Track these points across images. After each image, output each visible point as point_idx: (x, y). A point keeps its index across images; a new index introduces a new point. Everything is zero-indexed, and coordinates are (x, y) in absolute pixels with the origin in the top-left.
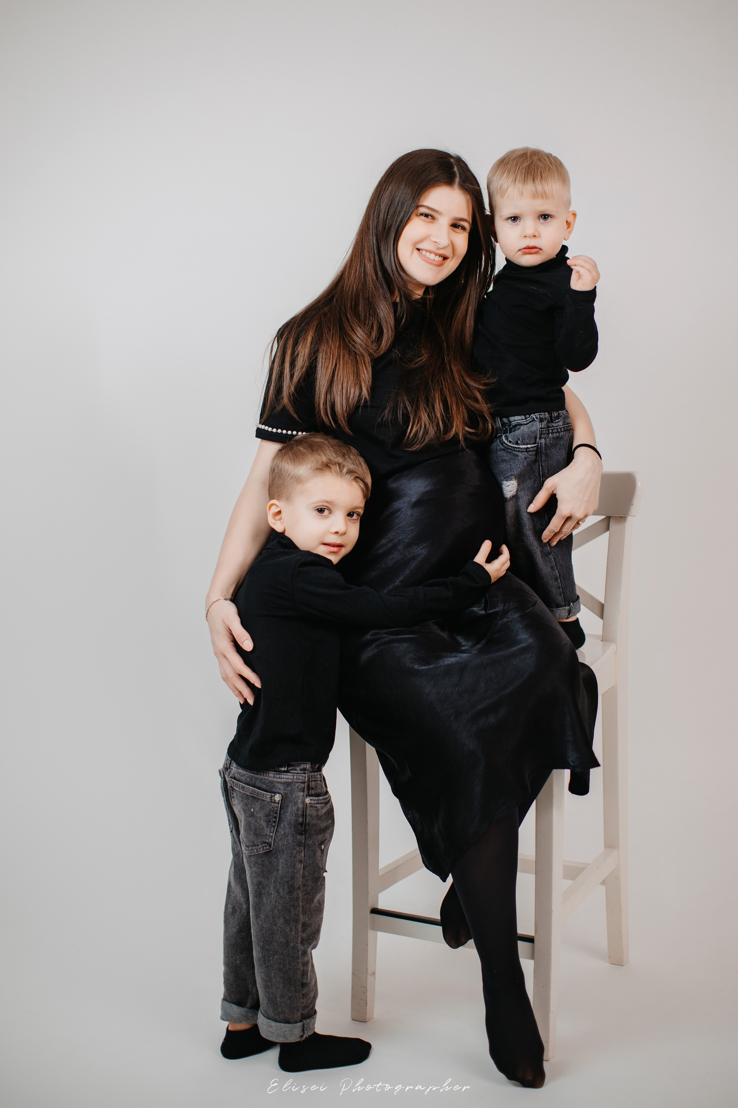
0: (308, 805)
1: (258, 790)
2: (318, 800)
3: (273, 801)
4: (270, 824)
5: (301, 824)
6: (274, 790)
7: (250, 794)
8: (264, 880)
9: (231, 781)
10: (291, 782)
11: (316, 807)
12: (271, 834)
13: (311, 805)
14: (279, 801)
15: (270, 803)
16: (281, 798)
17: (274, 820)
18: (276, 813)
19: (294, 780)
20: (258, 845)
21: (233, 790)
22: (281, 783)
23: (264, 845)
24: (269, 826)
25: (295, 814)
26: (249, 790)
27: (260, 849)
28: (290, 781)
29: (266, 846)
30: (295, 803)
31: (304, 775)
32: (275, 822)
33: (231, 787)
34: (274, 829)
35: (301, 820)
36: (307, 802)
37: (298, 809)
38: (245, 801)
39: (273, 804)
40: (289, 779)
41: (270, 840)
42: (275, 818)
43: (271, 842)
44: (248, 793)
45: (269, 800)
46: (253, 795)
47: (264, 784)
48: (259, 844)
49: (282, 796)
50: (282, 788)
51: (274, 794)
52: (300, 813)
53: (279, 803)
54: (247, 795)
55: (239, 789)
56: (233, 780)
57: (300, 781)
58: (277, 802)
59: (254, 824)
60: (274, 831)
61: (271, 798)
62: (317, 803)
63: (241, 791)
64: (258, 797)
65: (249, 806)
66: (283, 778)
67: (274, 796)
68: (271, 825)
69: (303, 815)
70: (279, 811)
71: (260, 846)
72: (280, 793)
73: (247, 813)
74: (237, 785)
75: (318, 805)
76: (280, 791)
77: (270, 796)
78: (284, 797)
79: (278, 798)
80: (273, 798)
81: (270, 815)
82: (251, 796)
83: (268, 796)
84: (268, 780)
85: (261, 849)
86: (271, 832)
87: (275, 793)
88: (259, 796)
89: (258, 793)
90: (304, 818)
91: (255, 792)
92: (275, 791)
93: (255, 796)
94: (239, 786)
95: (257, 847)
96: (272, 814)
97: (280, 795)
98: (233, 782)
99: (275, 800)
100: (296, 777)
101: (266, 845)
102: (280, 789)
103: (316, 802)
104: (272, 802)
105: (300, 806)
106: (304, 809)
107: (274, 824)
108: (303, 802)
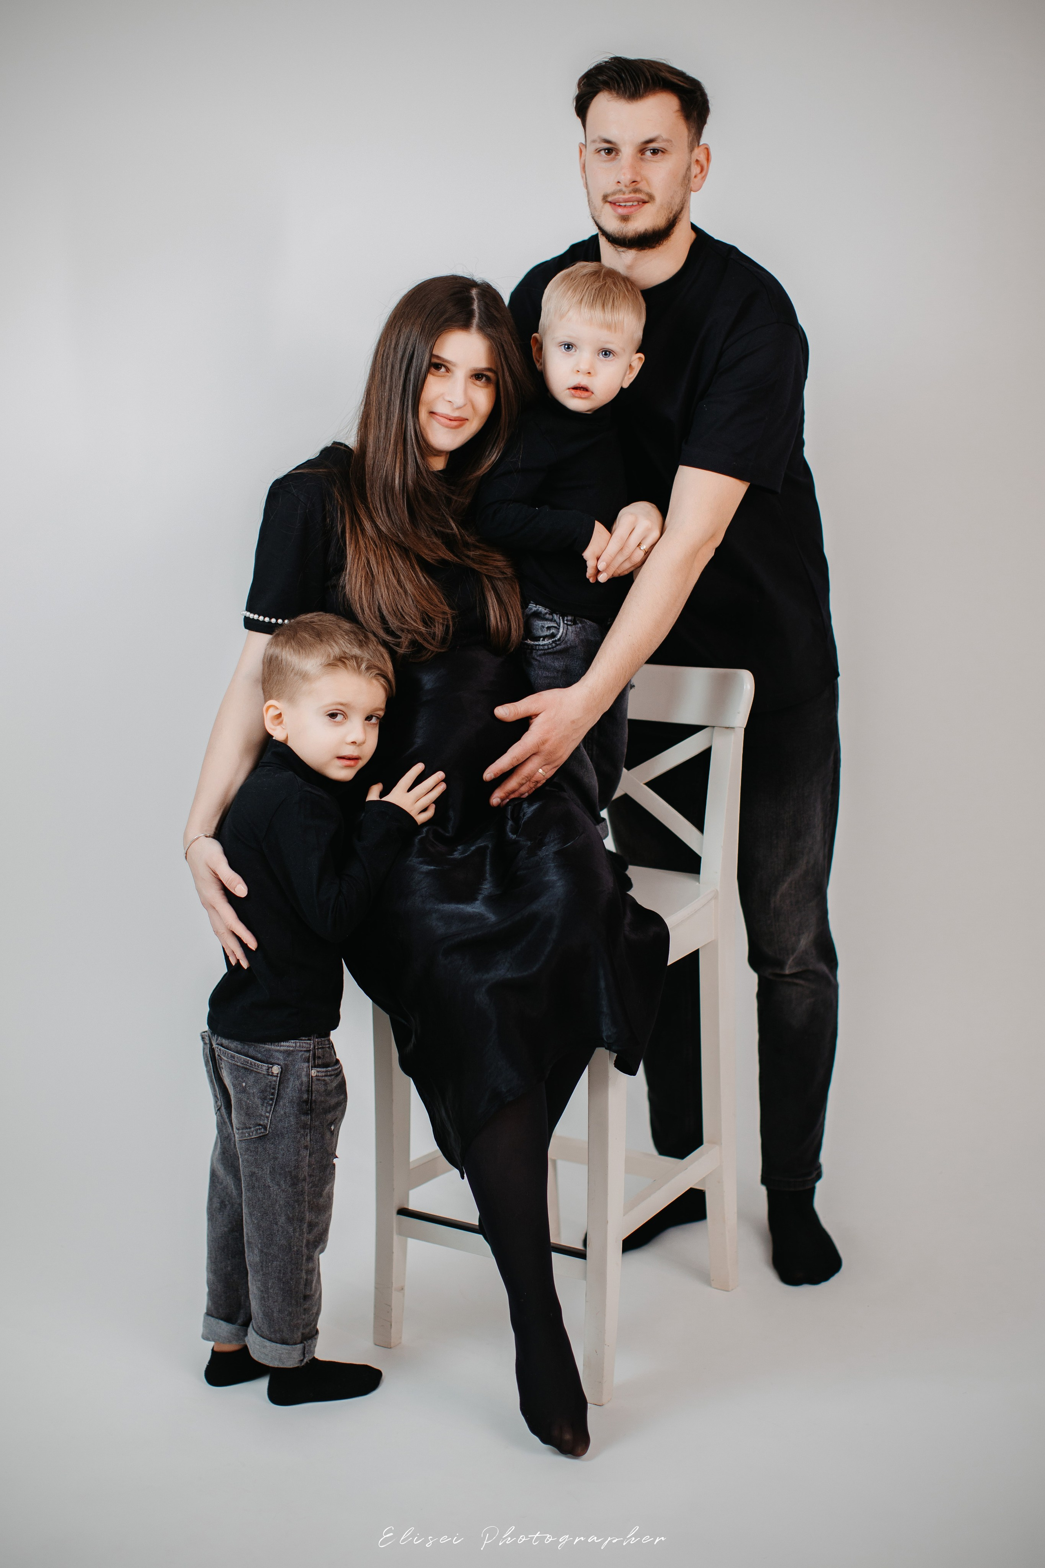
0: (314, 1078)
1: (251, 1060)
2: (327, 1071)
3: (271, 1074)
4: (266, 1101)
5: (306, 1102)
6: (271, 1060)
7: (241, 1065)
8: (258, 1170)
9: (218, 1048)
10: (292, 1051)
11: (324, 1080)
12: (268, 1114)
13: (318, 1078)
14: (278, 1074)
15: (266, 1076)
16: (280, 1070)
17: (271, 1097)
18: (274, 1089)
19: (297, 1048)
20: (250, 1128)
21: (221, 1059)
22: (281, 1052)
23: (257, 1127)
24: (265, 1105)
25: (298, 1090)
26: (241, 1060)
27: (252, 1133)
28: (291, 1049)
29: (260, 1129)
30: (298, 1076)
31: (308, 1041)
32: (272, 1099)
33: (219, 1055)
34: (271, 1108)
35: (305, 1096)
36: (313, 1075)
37: (302, 1084)
38: (235, 1073)
39: (270, 1077)
40: (290, 1047)
41: (266, 1121)
42: (273, 1094)
43: (267, 1124)
44: (239, 1064)
45: (266, 1073)
46: (245, 1066)
47: (259, 1053)
48: (251, 1126)
49: (282, 1068)
50: (281, 1058)
51: (271, 1066)
52: (304, 1088)
53: (277, 1076)
54: (237, 1065)
55: (228, 1058)
56: (220, 1047)
57: (304, 1049)
58: (275, 1075)
59: (246, 1102)
60: (271, 1110)
61: (268, 1070)
62: (326, 1076)
63: (230, 1061)
64: (252, 1069)
65: (240, 1079)
66: (283, 1046)
67: (272, 1068)
68: (267, 1103)
69: (308, 1091)
70: (277, 1086)
71: (253, 1129)
72: (279, 1065)
73: (237, 1088)
74: (225, 1053)
75: (326, 1078)
76: (279, 1062)
77: (267, 1068)
78: (284, 1068)
79: (276, 1070)
80: (270, 1070)
81: (266, 1091)
82: (243, 1067)
83: (264, 1068)
84: (263, 1048)
85: (254, 1133)
86: (268, 1112)
87: (273, 1064)
88: (252, 1067)
89: (251, 1064)
90: (309, 1094)
91: (248, 1063)
92: (273, 1061)
93: (248, 1067)
94: (228, 1054)
95: (249, 1130)
96: (268, 1090)
97: (280, 1067)
98: (220, 1049)
99: (273, 1073)
100: (298, 1044)
101: (261, 1127)
102: (279, 1059)
103: (323, 1074)
104: (269, 1075)
105: (305, 1079)
106: (309, 1083)
107: (271, 1102)
108: (308, 1075)
